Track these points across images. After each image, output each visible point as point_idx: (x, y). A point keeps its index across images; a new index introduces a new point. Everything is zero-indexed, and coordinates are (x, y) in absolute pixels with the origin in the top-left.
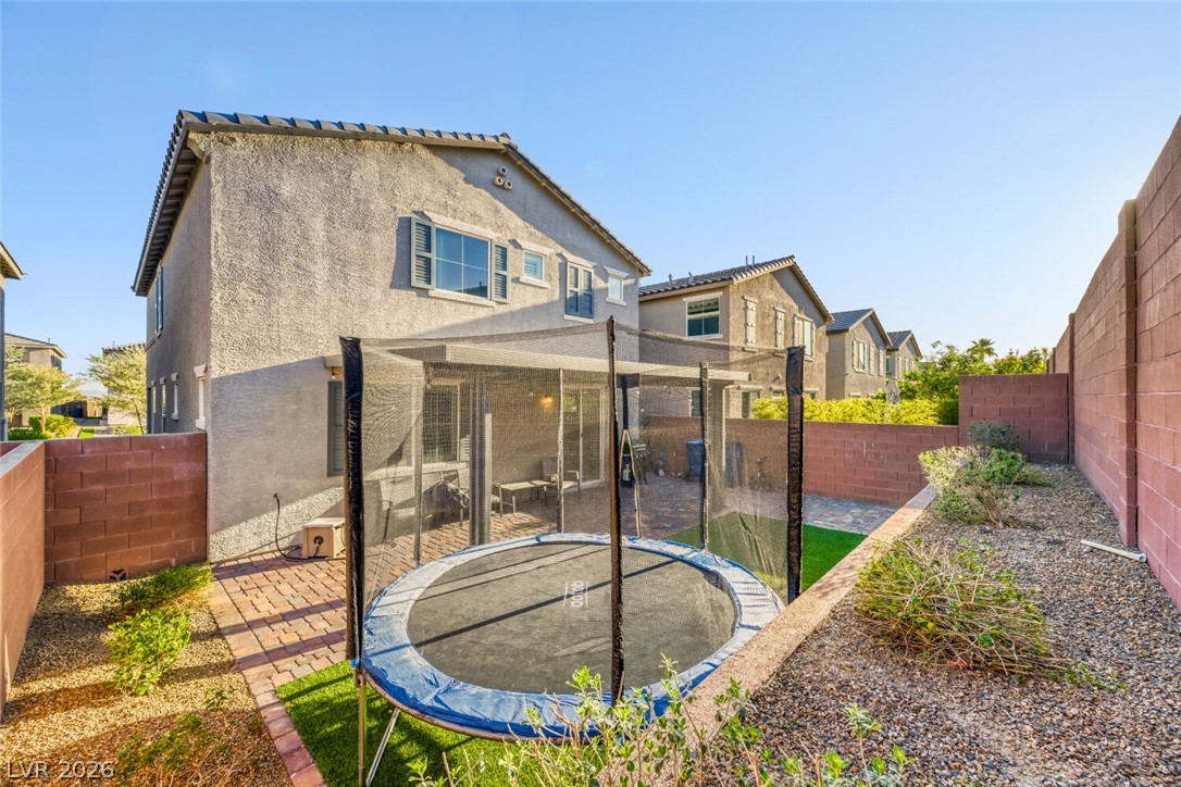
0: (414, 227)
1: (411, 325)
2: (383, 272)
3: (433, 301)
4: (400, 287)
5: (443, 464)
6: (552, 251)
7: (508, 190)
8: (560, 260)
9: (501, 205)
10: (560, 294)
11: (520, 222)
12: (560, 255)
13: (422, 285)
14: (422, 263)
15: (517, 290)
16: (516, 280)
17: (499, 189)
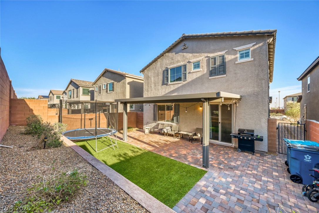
0: (165, 71)
1: (165, 92)
2: (161, 82)
3: (169, 86)
4: (163, 85)
5: (171, 123)
6: (203, 57)
7: (186, 48)
8: (207, 58)
9: (185, 54)
10: (207, 70)
11: (191, 55)
12: (207, 57)
13: (167, 83)
14: (166, 78)
15: (190, 76)
16: (190, 73)
17: (185, 50)
